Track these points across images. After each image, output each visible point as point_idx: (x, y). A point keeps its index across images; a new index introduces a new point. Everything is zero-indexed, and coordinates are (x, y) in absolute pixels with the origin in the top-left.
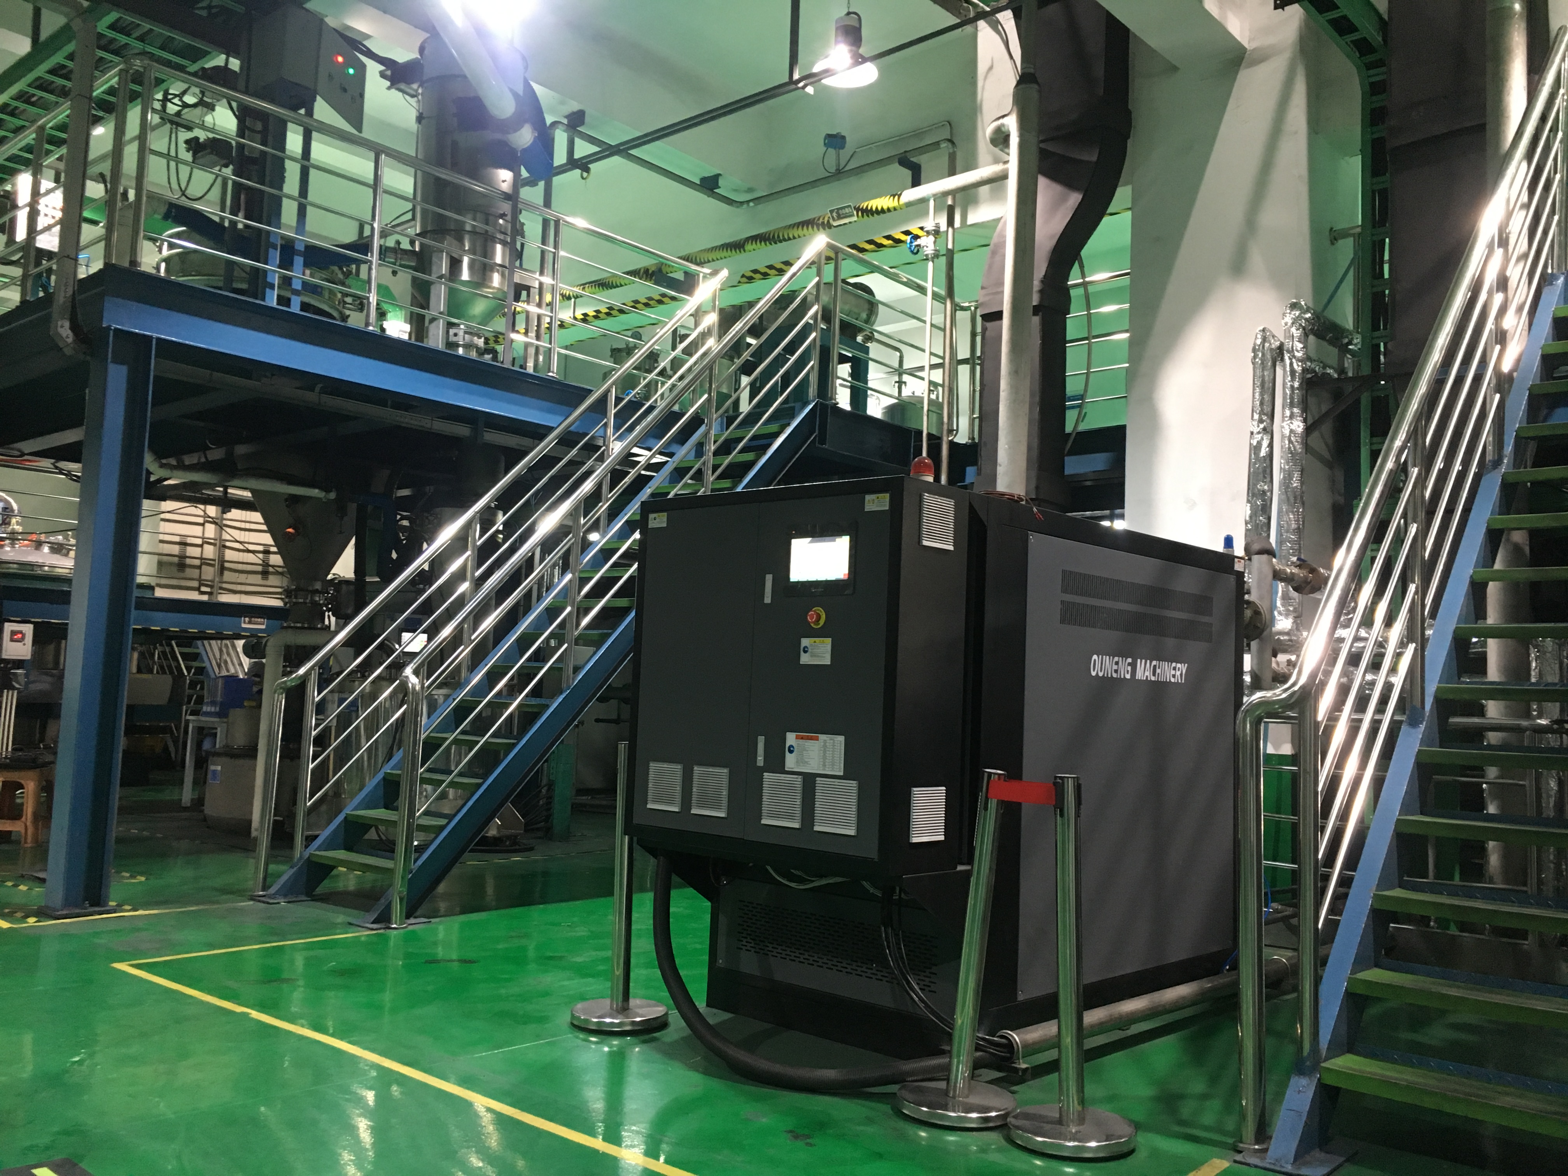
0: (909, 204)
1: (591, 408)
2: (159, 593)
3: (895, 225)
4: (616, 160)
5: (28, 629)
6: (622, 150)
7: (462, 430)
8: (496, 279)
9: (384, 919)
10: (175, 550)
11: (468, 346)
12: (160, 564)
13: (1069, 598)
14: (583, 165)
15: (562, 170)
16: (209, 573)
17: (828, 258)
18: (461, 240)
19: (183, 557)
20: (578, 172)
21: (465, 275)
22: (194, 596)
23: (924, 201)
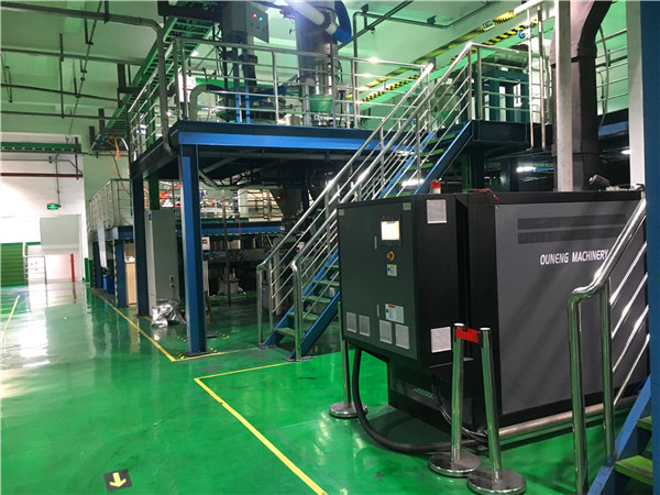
0: (518, 15)
1: (374, 138)
2: (250, 220)
3: (515, 24)
4: (385, 21)
5: (208, 239)
6: (387, 17)
7: (322, 157)
8: (330, 91)
9: (294, 357)
10: (254, 203)
11: (322, 121)
12: (250, 210)
13: (522, 231)
14: (371, 28)
15: (362, 32)
16: (266, 211)
17: (474, 51)
18: (314, 78)
19: (257, 206)
20: (370, 31)
21: (318, 92)
22: (262, 220)
23: (524, 11)
